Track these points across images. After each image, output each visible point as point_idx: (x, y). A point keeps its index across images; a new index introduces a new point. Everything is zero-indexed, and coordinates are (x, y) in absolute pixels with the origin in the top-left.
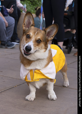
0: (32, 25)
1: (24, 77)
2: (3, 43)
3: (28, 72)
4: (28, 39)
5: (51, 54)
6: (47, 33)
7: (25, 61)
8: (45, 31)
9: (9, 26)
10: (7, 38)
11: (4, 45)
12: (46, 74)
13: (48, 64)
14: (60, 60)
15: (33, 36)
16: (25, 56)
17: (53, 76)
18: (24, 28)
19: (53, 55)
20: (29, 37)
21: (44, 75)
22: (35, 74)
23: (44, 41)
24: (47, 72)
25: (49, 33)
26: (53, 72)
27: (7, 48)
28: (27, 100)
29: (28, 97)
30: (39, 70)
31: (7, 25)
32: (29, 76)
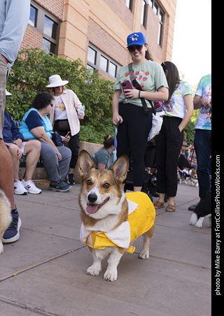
0: (92, 167)
1: (85, 240)
2: (53, 184)
3: (88, 233)
4: (90, 186)
5: (127, 210)
6: (115, 172)
7: (86, 220)
8: (112, 170)
9: (63, 160)
10: (60, 177)
11: (55, 187)
12: (114, 239)
13: (119, 224)
14: (147, 217)
15: (97, 181)
16: (87, 213)
17: (125, 244)
18: (82, 174)
19: (130, 212)
20: (90, 183)
21: (111, 241)
22: (97, 238)
23: (114, 184)
24: (116, 237)
25: (118, 170)
26: (126, 238)
27: (58, 191)
28: (89, 274)
29: (90, 270)
30: (103, 233)
31: (61, 158)
32: (90, 240)
